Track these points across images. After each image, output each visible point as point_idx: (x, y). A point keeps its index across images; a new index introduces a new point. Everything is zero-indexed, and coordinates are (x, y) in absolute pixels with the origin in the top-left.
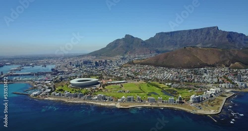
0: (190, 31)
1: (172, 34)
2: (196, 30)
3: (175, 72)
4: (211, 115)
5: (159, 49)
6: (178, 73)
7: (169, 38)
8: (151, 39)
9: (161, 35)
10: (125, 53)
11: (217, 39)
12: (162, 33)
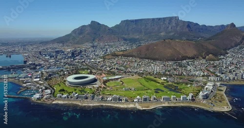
0: (153, 20)
1: (136, 22)
2: (159, 19)
3: (161, 64)
4: (227, 112)
5: (126, 37)
6: (164, 65)
7: (134, 26)
8: (117, 26)
9: (126, 23)
10: (93, 40)
11: (178, 28)
12: (127, 21)
